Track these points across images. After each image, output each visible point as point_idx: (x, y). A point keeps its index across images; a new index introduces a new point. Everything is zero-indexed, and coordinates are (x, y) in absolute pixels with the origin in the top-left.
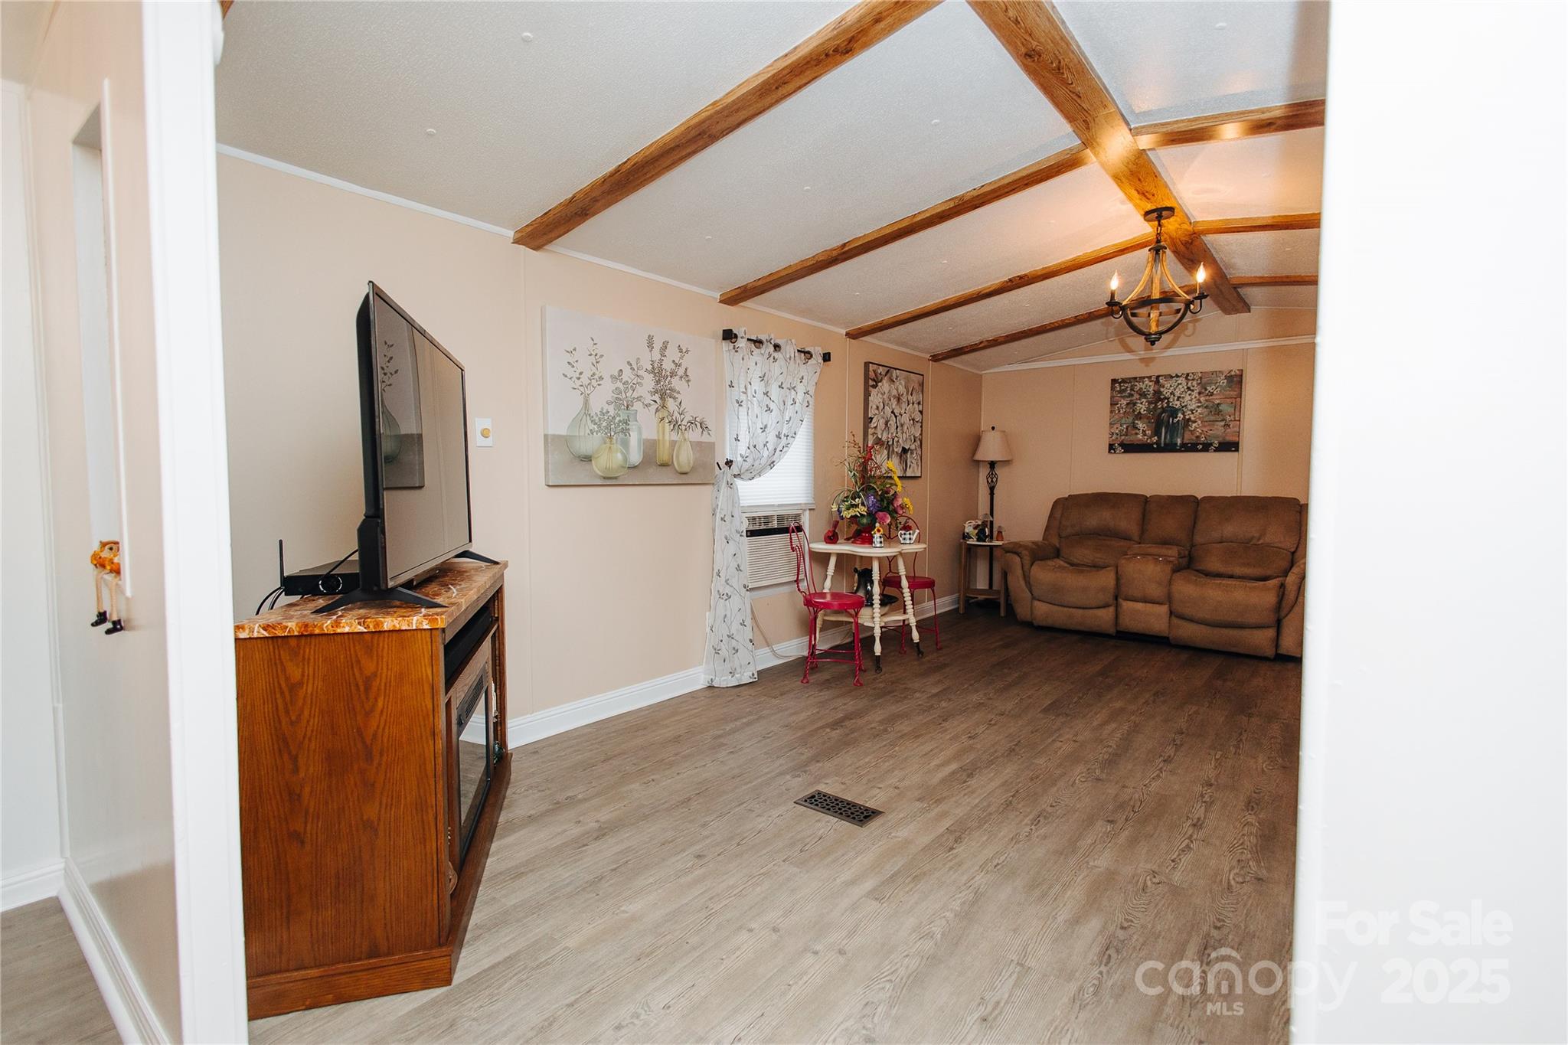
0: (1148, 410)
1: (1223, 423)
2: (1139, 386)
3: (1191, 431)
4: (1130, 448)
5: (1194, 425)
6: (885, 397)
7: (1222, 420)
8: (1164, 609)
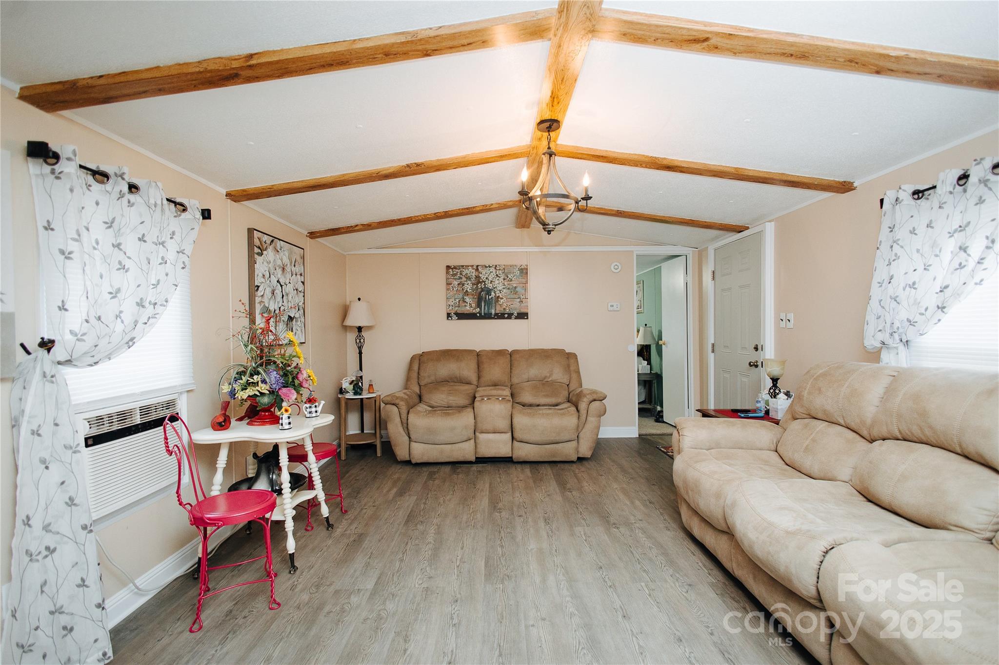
0: (472, 289)
1: (519, 300)
2: (465, 272)
3: (500, 305)
4: (462, 316)
5: (502, 301)
6: (270, 266)
7: (518, 298)
8: (508, 436)
